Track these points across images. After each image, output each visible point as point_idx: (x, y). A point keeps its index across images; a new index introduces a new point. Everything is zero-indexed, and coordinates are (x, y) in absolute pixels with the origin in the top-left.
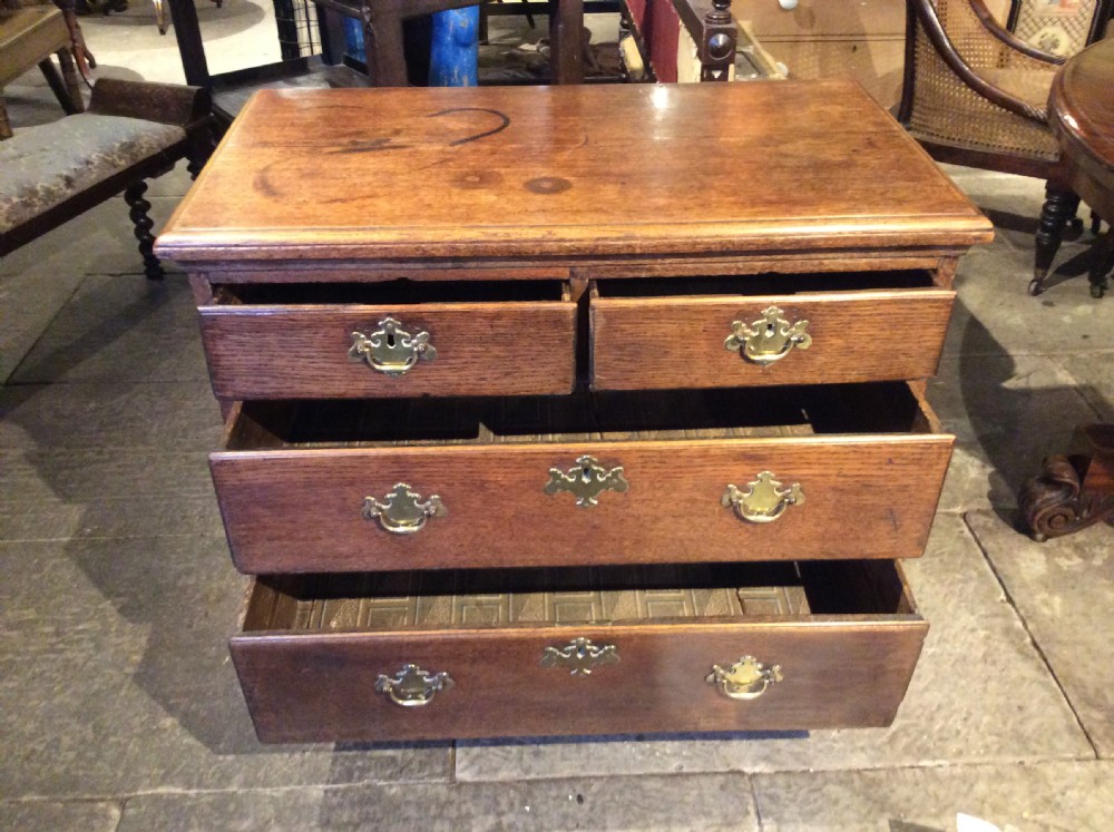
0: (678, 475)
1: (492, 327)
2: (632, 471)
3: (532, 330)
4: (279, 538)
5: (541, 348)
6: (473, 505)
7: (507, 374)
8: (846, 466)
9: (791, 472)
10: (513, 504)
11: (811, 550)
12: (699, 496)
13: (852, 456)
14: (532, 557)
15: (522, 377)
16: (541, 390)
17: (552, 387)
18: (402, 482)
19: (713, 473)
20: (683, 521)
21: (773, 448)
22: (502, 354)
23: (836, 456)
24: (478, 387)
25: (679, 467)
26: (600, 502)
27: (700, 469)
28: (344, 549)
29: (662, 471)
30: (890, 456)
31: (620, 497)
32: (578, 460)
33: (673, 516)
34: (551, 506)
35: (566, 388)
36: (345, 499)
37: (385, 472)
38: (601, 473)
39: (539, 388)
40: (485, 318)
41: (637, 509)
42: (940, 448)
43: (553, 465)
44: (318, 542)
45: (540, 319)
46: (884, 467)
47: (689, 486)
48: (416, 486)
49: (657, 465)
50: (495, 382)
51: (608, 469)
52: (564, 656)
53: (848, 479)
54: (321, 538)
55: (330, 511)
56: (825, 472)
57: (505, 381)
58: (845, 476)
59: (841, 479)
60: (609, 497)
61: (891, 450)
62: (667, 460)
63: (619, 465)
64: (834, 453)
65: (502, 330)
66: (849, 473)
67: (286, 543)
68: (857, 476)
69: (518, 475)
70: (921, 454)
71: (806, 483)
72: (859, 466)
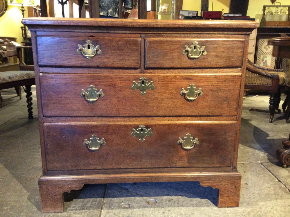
0: (168, 84)
1: (117, 44)
2: (156, 82)
3: (128, 46)
4: (56, 103)
5: (131, 52)
6: (112, 93)
7: (121, 60)
8: (213, 83)
9: (199, 84)
10: (123, 93)
11: (206, 111)
12: (174, 92)
13: (215, 79)
14: (128, 112)
15: (126, 61)
16: (131, 66)
17: (134, 65)
18: (92, 84)
19: (178, 84)
20: (170, 100)
21: (194, 76)
22: (120, 53)
23: (210, 79)
24: (113, 64)
25: (169, 82)
26: (147, 93)
27: (174, 82)
28: (75, 108)
29: (164, 83)
30: (225, 79)
31: (152, 92)
32: (141, 78)
33: (167, 99)
34: (133, 94)
35: (138, 65)
36: (76, 90)
37: (88, 81)
38: (147, 83)
39: (130, 65)
40: (115, 41)
41: (157, 96)
42: (238, 76)
43: (134, 80)
44: (68, 105)
45: (131, 42)
46: (224, 83)
47: (171, 88)
48: (96, 86)
49: (162, 81)
50: (118, 63)
51: (149, 82)
52: (137, 132)
53: (214, 87)
54: (68, 104)
55: (71, 94)
56: (208, 84)
57: (121, 62)
58: (213, 86)
59: (212, 87)
60: (150, 92)
61: (225, 77)
62: (165, 79)
63: (152, 80)
64: (210, 78)
65: (120, 45)
66: (215, 85)
67: (58, 105)
68: (217, 86)
69: (125, 83)
70: (233, 79)
71: (203, 88)
72: (217, 82)
